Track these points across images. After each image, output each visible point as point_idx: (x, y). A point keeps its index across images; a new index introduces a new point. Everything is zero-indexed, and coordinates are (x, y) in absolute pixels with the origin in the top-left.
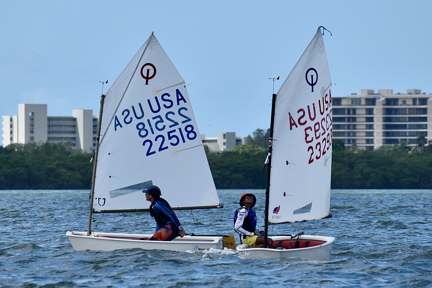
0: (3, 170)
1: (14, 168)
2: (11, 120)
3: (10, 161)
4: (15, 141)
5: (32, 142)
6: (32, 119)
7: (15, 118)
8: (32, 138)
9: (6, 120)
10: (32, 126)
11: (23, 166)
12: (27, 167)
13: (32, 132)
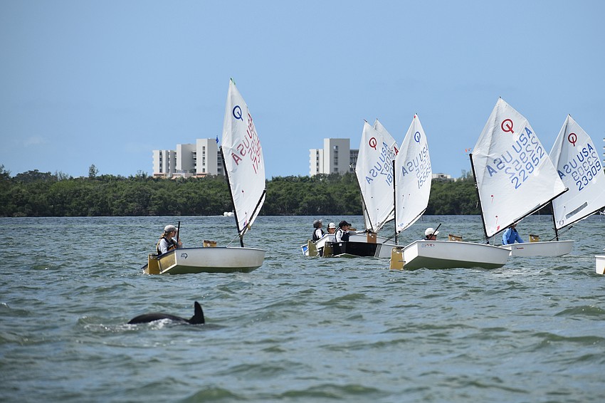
0: (306, 197)
1: (316, 195)
2: (318, 153)
3: (313, 189)
4: (321, 172)
5: (336, 173)
6: (337, 152)
7: (320, 151)
8: (336, 169)
9: (313, 152)
10: (337, 158)
11: (325, 194)
12: (329, 194)
13: (336, 164)
